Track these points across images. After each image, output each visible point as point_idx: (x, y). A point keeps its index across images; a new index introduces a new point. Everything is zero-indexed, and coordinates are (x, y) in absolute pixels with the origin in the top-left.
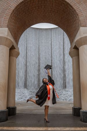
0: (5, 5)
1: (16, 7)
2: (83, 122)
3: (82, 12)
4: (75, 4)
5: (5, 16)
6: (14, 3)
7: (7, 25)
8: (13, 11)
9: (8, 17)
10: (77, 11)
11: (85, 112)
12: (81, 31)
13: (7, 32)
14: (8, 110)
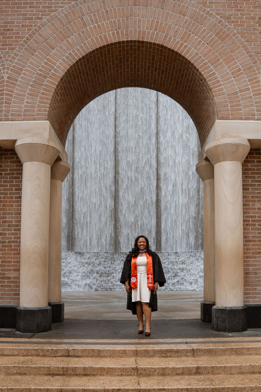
0: (43, 67)
1: (68, 70)
2: (216, 331)
3: (221, 85)
4: (205, 64)
5: (43, 94)
6: (63, 60)
7: (47, 113)
8: (61, 79)
9: (50, 95)
10: (209, 80)
11: (220, 310)
12: (216, 128)
13: (48, 131)
14: (51, 308)
